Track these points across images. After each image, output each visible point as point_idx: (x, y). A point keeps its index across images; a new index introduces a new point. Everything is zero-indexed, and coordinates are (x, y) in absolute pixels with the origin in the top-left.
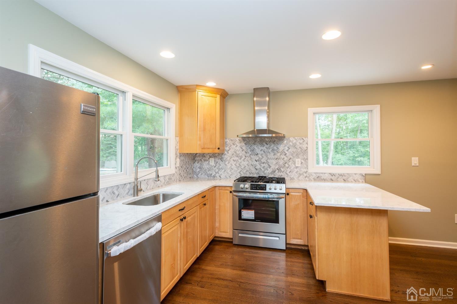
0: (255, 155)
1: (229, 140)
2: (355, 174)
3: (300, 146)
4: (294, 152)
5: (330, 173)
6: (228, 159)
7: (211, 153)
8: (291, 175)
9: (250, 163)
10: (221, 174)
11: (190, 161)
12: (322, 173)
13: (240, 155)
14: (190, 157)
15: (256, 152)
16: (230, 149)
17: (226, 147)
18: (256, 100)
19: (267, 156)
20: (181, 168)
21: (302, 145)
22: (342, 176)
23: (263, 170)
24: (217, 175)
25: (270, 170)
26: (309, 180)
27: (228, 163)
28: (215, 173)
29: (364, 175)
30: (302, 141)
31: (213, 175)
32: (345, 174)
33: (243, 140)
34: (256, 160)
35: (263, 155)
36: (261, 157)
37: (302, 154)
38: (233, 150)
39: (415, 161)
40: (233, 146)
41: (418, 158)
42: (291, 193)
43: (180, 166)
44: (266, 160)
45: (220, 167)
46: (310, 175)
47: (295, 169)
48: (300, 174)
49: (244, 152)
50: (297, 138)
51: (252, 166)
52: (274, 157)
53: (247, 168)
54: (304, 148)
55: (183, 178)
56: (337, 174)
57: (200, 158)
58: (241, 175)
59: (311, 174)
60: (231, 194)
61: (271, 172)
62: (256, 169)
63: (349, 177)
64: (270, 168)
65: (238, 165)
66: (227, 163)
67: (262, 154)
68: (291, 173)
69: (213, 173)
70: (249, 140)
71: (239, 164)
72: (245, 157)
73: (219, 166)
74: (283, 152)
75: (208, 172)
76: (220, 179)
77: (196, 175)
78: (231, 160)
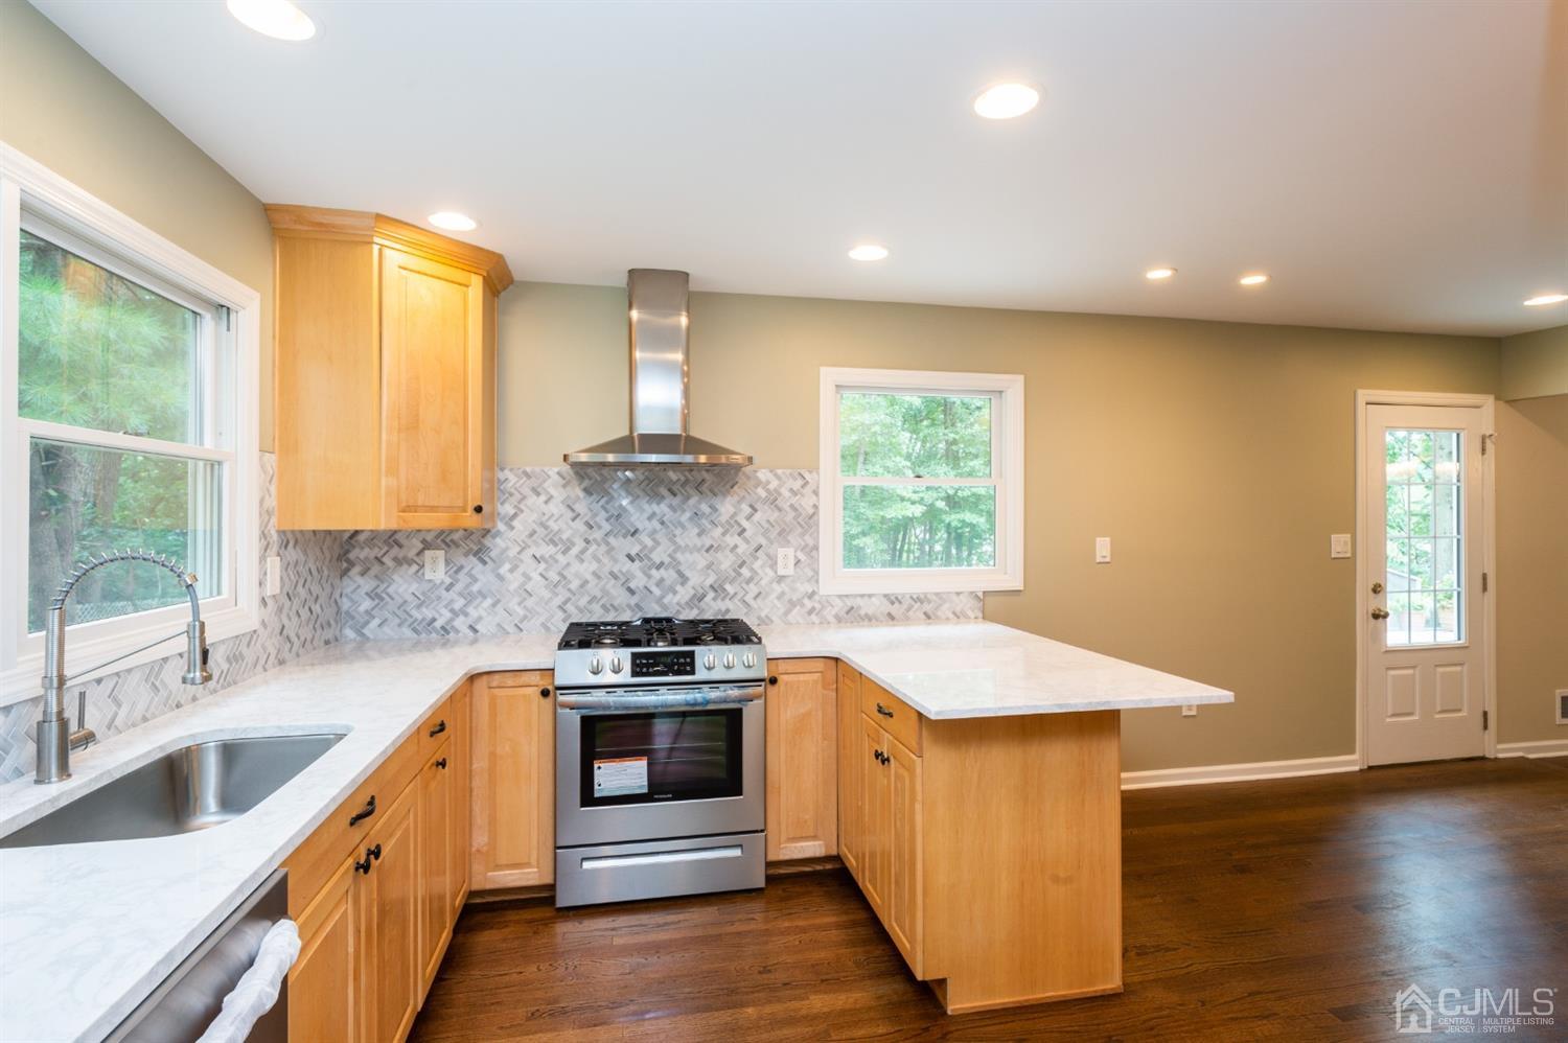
0: (625, 536)
1: (516, 475)
2: (958, 594)
3: (794, 500)
4: (771, 524)
5: (885, 596)
6: (513, 552)
7: (429, 531)
8: (759, 608)
9: (606, 570)
10: (480, 618)
11: (329, 569)
12: (862, 596)
13: (564, 537)
14: (324, 548)
15: (632, 525)
16: (522, 511)
17: (502, 504)
18: (640, 321)
19: (672, 539)
20: (288, 603)
21: (799, 496)
22: (922, 603)
23: (657, 592)
24: (460, 623)
25: (684, 594)
26: (821, 623)
27: (511, 571)
28: (448, 615)
29: (980, 595)
30: (800, 482)
31: (438, 624)
32: (929, 596)
33: (577, 473)
34: (629, 556)
35: (658, 536)
36: (649, 542)
37: (800, 530)
38: (535, 516)
39: (1103, 548)
40: (532, 500)
41: (1108, 539)
42: (782, 676)
43: (282, 589)
44: (670, 556)
45: (475, 588)
46: (826, 604)
47: (775, 585)
48: (792, 604)
49: (579, 525)
50: (784, 473)
51: (616, 577)
52: (699, 544)
53: (594, 588)
54: (804, 509)
55: (295, 649)
56: (908, 596)
57: (376, 550)
58: (570, 616)
59: (828, 602)
60: (547, 703)
61: (687, 598)
62: (632, 592)
63: (941, 605)
64: (683, 584)
65: (557, 578)
66: (504, 569)
67: (655, 531)
68: (759, 600)
69: (441, 615)
70: (601, 475)
71: (560, 574)
72: (584, 544)
73: (468, 586)
74: (732, 522)
75: (415, 613)
76: (474, 642)
77: (351, 627)
78: (522, 557)
